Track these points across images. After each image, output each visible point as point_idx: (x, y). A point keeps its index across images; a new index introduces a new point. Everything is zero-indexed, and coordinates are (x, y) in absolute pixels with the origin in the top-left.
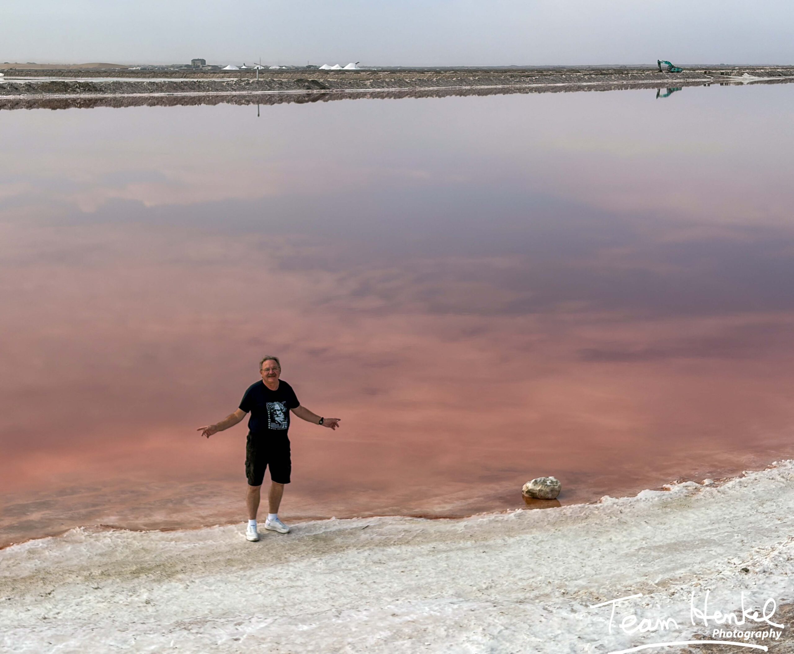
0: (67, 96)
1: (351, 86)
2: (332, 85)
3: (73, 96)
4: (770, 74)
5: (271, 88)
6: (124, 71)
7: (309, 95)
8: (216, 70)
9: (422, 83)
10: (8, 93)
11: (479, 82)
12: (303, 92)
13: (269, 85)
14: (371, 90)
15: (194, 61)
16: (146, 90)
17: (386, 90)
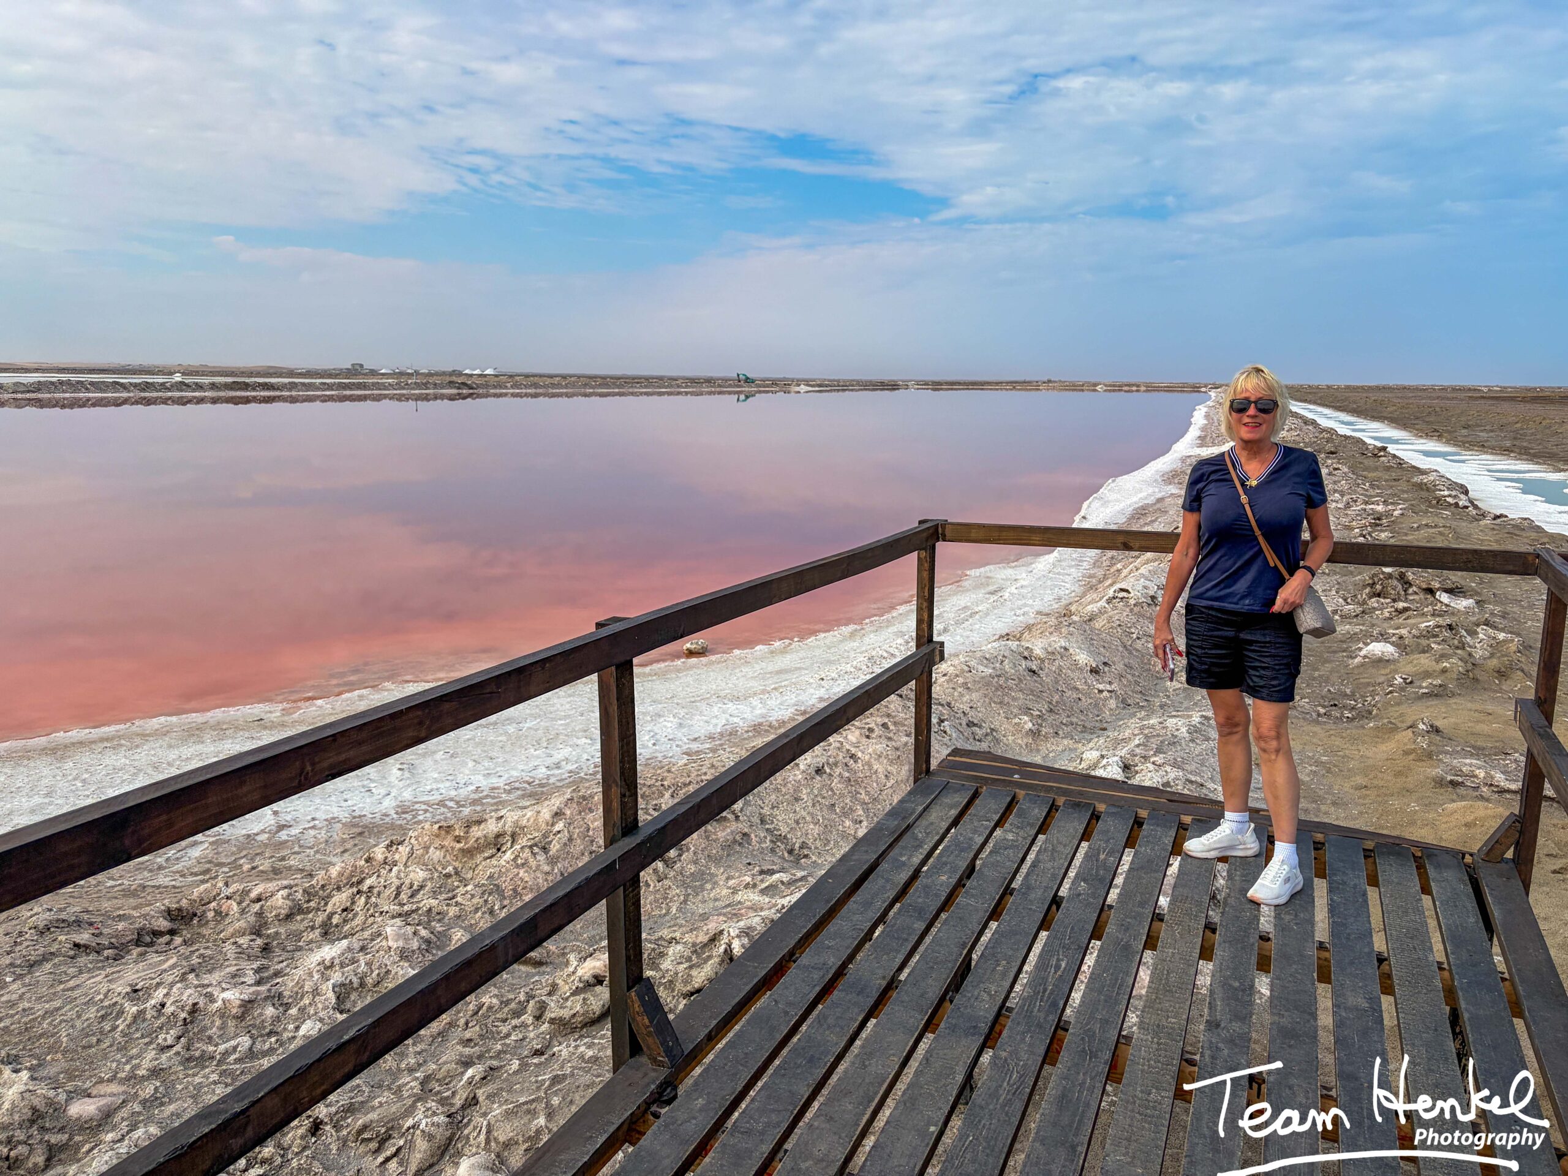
0: (248, 394)
1: (495, 387)
2: (478, 386)
3: (254, 394)
4: (820, 386)
5: (427, 388)
6: (291, 373)
7: (459, 394)
8: (373, 373)
9: (553, 386)
10: (194, 391)
11: (600, 386)
12: (454, 391)
13: (425, 386)
14: (511, 391)
15: (353, 365)
16: (318, 389)
17: (524, 391)
